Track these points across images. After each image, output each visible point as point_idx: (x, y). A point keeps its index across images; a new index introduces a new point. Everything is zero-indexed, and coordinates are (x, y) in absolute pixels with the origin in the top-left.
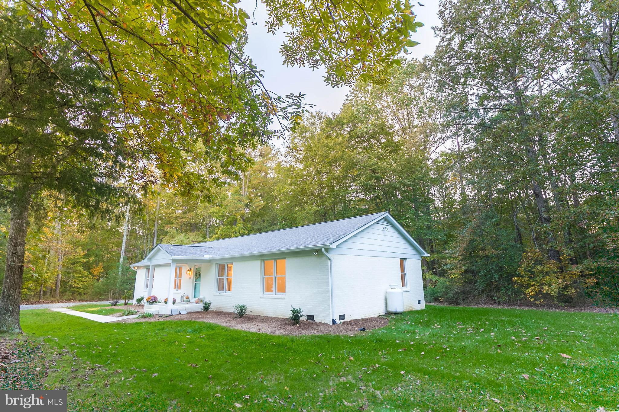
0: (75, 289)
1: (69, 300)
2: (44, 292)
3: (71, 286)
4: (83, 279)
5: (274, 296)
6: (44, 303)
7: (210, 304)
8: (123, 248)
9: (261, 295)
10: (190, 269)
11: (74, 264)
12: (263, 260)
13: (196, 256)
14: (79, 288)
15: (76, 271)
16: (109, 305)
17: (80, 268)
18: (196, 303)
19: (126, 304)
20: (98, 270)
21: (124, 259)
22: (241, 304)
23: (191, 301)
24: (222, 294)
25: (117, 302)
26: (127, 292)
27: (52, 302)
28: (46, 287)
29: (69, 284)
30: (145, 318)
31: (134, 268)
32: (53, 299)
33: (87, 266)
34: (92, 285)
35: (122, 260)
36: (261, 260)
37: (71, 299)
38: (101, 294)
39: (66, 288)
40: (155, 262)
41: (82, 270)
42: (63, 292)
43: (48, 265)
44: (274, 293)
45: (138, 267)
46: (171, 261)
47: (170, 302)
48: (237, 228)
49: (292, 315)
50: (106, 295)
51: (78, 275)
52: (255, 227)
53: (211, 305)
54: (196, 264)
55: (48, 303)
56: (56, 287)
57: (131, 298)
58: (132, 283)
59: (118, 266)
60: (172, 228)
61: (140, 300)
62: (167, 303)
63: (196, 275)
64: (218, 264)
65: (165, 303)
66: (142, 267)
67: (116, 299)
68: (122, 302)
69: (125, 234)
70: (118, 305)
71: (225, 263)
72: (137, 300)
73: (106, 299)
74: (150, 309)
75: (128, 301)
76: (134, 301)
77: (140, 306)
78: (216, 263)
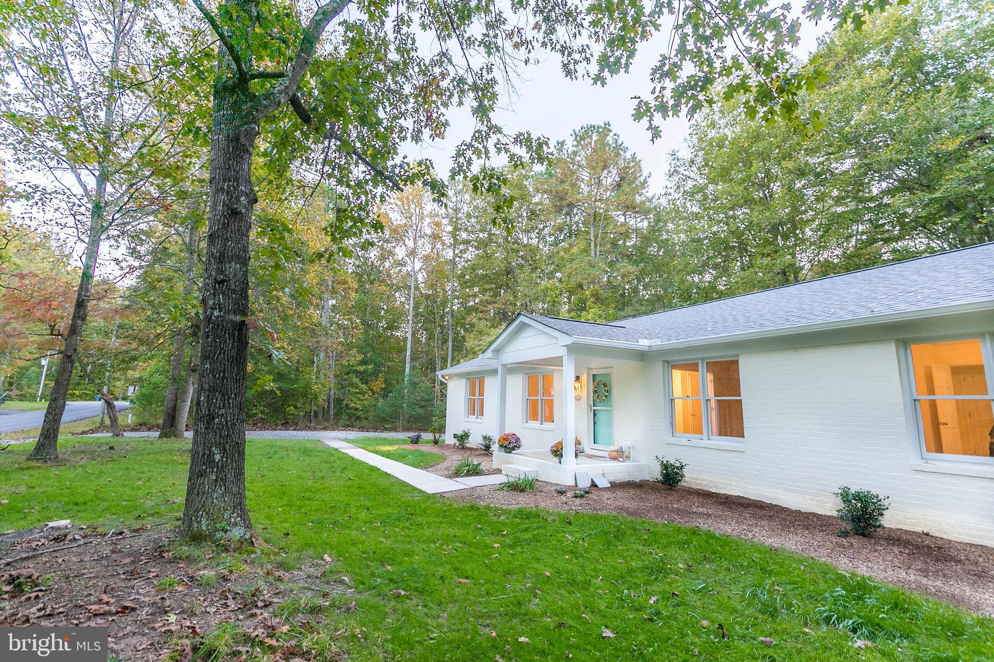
0: (352, 411)
1: (346, 427)
2: (316, 413)
3: (347, 406)
4: (361, 396)
6: (315, 429)
7: (682, 467)
8: (408, 353)
9: (913, 460)
10: (577, 378)
11: (348, 374)
12: (904, 343)
14: (356, 409)
15: (352, 385)
16: (404, 442)
17: (356, 380)
18: (614, 459)
19: (436, 442)
20: (379, 384)
21: (413, 368)
23: (588, 451)
24: (697, 443)
25: (419, 437)
26: (435, 421)
27: (325, 429)
28: (318, 406)
29: (345, 402)
30: (523, 491)
31: (443, 377)
32: (326, 424)
33: (364, 377)
34: (374, 406)
35: (407, 370)
36: (897, 341)
37: (348, 426)
38: (386, 421)
39: (341, 408)
40: (510, 357)
41: (359, 383)
42: (338, 415)
43: (318, 372)
45: (450, 375)
47: (569, 451)
51: (355, 391)
55: (320, 429)
56: (328, 406)
57: (442, 430)
58: (426, 406)
59: (403, 380)
60: (480, 319)
61: (463, 438)
62: (561, 456)
63: (595, 392)
64: (668, 363)
65: (556, 455)
66: (460, 375)
67: (406, 429)
68: (427, 436)
69: (409, 336)
70: (422, 442)
71: (698, 359)
72: (455, 436)
73: (394, 429)
74: (511, 463)
75: (437, 435)
76: (449, 439)
77: (463, 448)
78: (665, 361)
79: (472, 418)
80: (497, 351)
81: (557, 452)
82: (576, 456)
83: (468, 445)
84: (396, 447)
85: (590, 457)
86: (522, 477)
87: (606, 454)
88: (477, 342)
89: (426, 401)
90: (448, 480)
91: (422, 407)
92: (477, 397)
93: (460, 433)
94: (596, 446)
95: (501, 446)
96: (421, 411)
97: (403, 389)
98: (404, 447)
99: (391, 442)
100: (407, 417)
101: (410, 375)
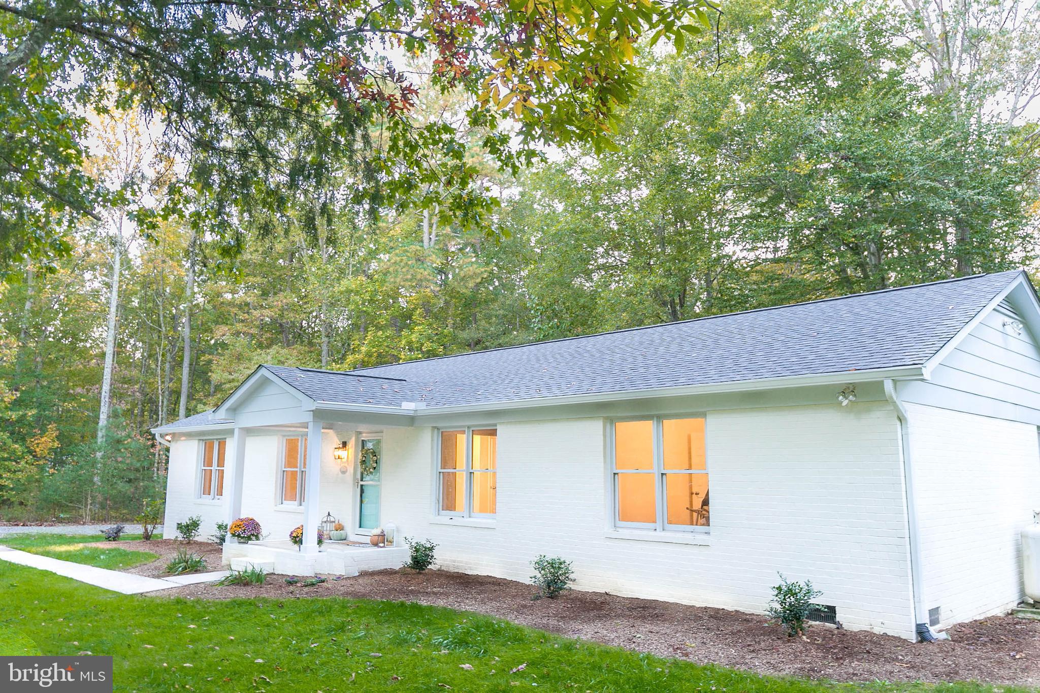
5: (660, 535)
7: (431, 549)
8: (106, 387)
9: (608, 529)
10: (344, 444)
12: (611, 421)
13: (378, 403)
16: (95, 538)
18: (376, 544)
19: (147, 537)
20: (47, 442)
21: (114, 415)
22: (551, 555)
23: (352, 538)
24: (458, 521)
25: (119, 530)
26: (148, 505)
30: (246, 584)
31: (162, 436)
34: (37, 480)
35: (103, 417)
36: (605, 419)
40: (248, 419)
44: (658, 525)
45: (174, 435)
46: (309, 418)
47: (310, 538)
48: (414, 337)
49: (778, 607)
50: (74, 508)
52: (464, 335)
53: (435, 553)
54: (362, 428)
57: (157, 517)
58: (137, 479)
59: (94, 436)
60: (237, 334)
61: (189, 528)
62: (301, 542)
63: (363, 462)
64: (438, 429)
65: (296, 542)
66: (190, 435)
67: (95, 520)
68: (134, 529)
69: (109, 350)
70: (124, 539)
71: (464, 427)
72: (179, 526)
73: (75, 520)
74: (245, 556)
75: (149, 527)
76: (169, 531)
77: (189, 543)
78: (434, 428)
79: (207, 499)
80: (234, 410)
81: (297, 539)
82: (320, 542)
83: (196, 539)
84: (81, 546)
85: (354, 543)
86: (249, 569)
87: (368, 540)
88: (226, 375)
89: (137, 470)
90: (156, 580)
91: (130, 481)
92: (215, 467)
93: (185, 521)
94: (362, 531)
95: (234, 535)
96: (128, 489)
97: (94, 451)
98: (94, 545)
99: (71, 540)
100: (100, 498)
101: (108, 428)
